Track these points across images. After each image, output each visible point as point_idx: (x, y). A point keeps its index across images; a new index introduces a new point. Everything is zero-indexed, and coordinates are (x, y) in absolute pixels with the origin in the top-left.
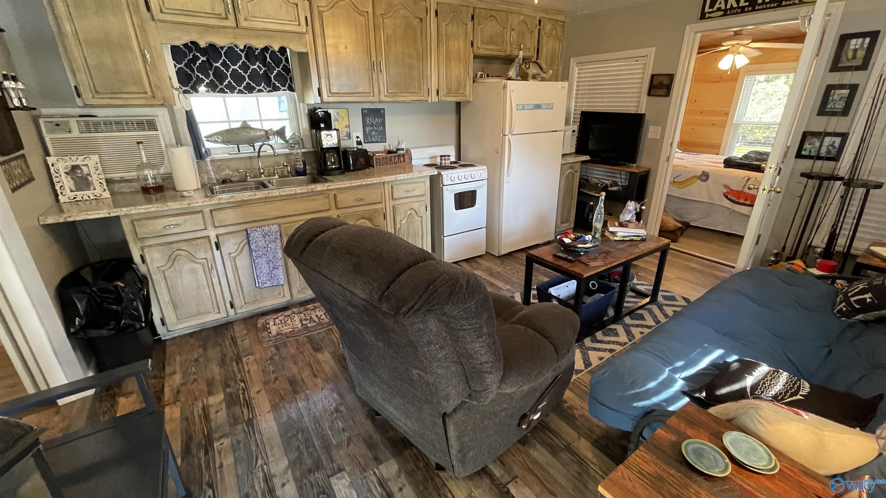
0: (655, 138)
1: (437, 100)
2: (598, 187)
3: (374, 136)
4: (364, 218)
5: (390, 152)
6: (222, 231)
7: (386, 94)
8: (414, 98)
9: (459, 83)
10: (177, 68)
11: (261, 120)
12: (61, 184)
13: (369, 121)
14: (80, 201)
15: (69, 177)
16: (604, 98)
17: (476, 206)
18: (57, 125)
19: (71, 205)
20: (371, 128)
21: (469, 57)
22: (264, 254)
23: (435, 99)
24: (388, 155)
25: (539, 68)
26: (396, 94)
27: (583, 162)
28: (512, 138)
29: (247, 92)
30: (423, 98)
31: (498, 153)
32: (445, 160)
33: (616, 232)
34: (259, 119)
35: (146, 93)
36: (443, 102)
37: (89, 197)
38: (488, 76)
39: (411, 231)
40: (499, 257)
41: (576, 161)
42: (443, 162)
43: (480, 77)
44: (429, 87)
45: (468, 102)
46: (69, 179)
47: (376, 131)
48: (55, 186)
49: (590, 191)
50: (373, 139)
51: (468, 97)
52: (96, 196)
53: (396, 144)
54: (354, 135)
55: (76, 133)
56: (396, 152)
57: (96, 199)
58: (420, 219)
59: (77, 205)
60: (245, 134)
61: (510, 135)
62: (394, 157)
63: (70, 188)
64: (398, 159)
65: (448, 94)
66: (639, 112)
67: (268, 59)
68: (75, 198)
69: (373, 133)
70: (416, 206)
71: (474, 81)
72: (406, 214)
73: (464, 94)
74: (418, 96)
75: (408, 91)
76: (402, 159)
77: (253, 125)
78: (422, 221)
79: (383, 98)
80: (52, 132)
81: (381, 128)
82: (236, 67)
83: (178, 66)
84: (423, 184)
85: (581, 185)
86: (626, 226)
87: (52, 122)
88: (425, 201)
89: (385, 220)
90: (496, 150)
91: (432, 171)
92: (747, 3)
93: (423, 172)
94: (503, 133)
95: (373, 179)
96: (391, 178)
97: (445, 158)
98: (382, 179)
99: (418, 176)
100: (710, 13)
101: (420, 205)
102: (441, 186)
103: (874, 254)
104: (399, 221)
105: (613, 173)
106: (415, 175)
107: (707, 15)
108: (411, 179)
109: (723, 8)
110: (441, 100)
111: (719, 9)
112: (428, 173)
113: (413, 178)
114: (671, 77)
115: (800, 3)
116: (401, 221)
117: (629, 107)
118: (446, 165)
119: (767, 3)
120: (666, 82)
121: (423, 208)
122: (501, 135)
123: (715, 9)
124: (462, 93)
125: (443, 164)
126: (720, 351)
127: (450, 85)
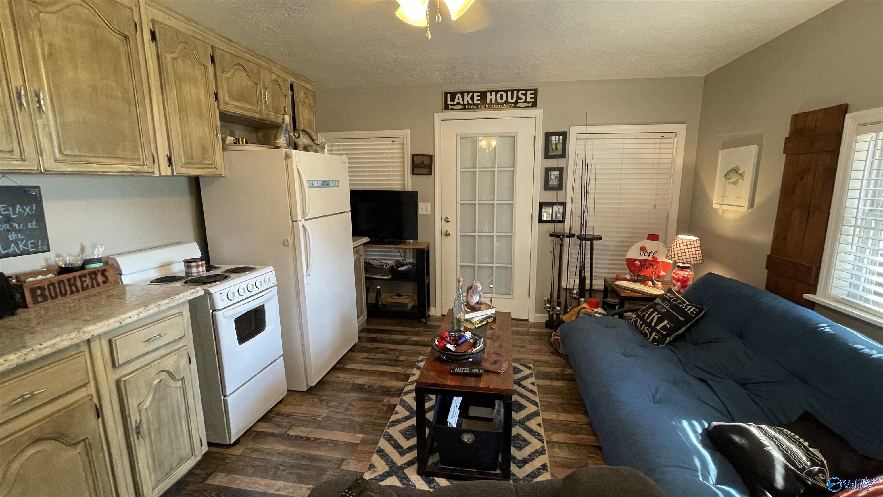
0: (427, 213)
1: (169, 173)
2: (383, 268)
3: (16, 242)
5: (63, 270)
7: (58, 156)
8: (126, 168)
9: (204, 148)
16: (364, 176)
17: (267, 328)
20: (5, 227)
21: (214, 112)
23: (166, 171)
24: (64, 277)
25: (309, 139)
26: (83, 159)
27: (364, 244)
28: (307, 224)
30: (143, 168)
31: (288, 246)
32: (197, 266)
33: (472, 318)
36: (182, 175)
38: (247, 142)
39: (164, 413)
40: (311, 390)
41: (360, 244)
42: (194, 270)
43: (235, 143)
44: (153, 151)
45: (221, 176)
47: (19, 231)
49: (376, 274)
50: (14, 248)
51: (219, 169)
53: (78, 250)
56: (81, 268)
58: (180, 383)
61: (303, 221)
62: (80, 277)
64: (92, 279)
65: (187, 164)
66: (406, 190)
69: (12, 237)
70: (169, 363)
71: (224, 148)
72: (151, 384)
73: (214, 166)
74: (133, 164)
75: (111, 155)
76: (100, 279)
78: (182, 386)
79: (47, 166)
81: (32, 225)
84: (178, 320)
85: (366, 270)
86: (480, 309)
88: (185, 348)
89: (100, 419)
90: (284, 243)
91: (192, 291)
92: (479, 102)
93: (177, 297)
94: (294, 220)
95: (58, 339)
96: (109, 325)
97: (197, 263)
98: (84, 332)
99: (168, 305)
100: (452, 105)
101: (178, 359)
102: (211, 311)
103: (619, 287)
104: (135, 407)
105: (390, 252)
106: (161, 305)
107: (450, 107)
108: (155, 314)
109: (462, 103)
110: (177, 174)
111: (459, 103)
112: (187, 296)
113: (159, 312)
114: (431, 157)
115: (515, 107)
116: (140, 406)
117: (393, 185)
118: (200, 275)
119: (494, 104)
120: (426, 162)
121: (184, 360)
122: (290, 222)
123: (455, 103)
124: (211, 164)
125: (193, 274)
126: (685, 424)
127: (191, 151)
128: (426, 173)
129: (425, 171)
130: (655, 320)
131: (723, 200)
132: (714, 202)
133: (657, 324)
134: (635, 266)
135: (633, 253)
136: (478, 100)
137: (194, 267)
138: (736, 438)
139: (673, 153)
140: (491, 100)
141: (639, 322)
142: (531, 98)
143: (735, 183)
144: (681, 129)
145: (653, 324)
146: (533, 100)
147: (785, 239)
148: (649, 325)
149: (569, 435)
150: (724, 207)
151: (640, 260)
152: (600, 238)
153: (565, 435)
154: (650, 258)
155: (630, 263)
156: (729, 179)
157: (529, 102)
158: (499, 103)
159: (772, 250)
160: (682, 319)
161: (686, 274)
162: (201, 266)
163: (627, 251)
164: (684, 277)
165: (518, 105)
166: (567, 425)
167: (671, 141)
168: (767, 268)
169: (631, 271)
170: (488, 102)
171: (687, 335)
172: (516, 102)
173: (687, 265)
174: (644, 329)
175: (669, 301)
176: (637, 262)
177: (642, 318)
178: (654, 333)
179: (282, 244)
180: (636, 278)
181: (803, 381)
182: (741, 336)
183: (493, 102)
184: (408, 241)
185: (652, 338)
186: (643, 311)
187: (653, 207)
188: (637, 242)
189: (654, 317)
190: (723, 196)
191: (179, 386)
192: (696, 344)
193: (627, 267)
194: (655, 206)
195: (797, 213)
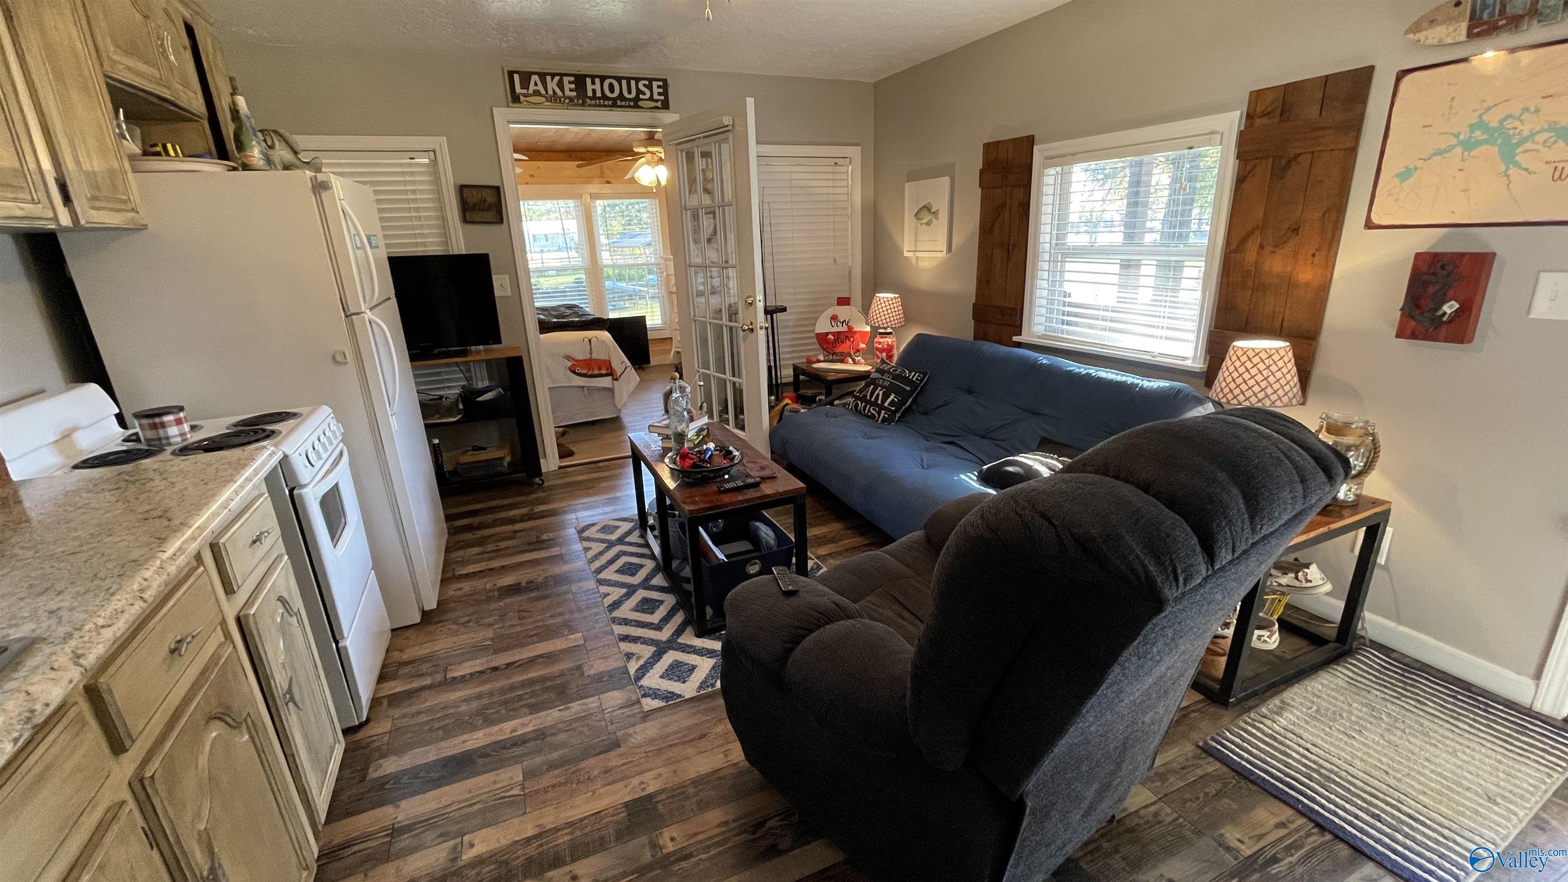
2: (442, 403)
25: (289, 149)
31: (345, 363)
42: (173, 431)
49: (430, 416)
61: (368, 312)
90: (334, 358)
92: (575, 94)
97: (177, 416)
100: (526, 96)
102: (287, 492)
103: (818, 369)
105: (440, 374)
107: (522, 98)
109: (543, 92)
111: (537, 93)
114: (497, 190)
115: (636, 106)
117: (424, 245)
118: (186, 439)
119: (599, 98)
120: (490, 199)
123: (531, 91)
124: (126, 202)
125: (172, 440)
126: (962, 476)
128: (493, 220)
129: (488, 216)
130: (880, 397)
131: (916, 245)
132: (906, 248)
133: (884, 401)
134: (827, 341)
135: (823, 326)
136: (571, 90)
137: (170, 424)
138: (1011, 469)
139: (847, 186)
140: (594, 91)
141: (861, 405)
142: (659, 94)
143: (928, 224)
144: (855, 152)
145: (879, 402)
146: (662, 98)
147: (988, 282)
148: (875, 404)
149: (834, 545)
150: (918, 254)
151: (833, 334)
152: (784, 310)
153: (830, 546)
154: (845, 328)
155: (822, 339)
156: (921, 219)
157: (657, 101)
158: (609, 99)
159: (977, 295)
160: (908, 388)
161: (889, 340)
162: (183, 420)
163: (814, 325)
164: (888, 345)
165: (640, 103)
166: (825, 537)
167: (844, 169)
168: (974, 318)
169: (824, 350)
170: (590, 94)
171: (914, 407)
172: (637, 99)
173: (889, 330)
174: (869, 411)
175: (889, 372)
176: (830, 336)
177: (864, 399)
178: (883, 412)
179: (330, 360)
180: (831, 357)
181: (1034, 413)
182: (970, 392)
183: (599, 94)
184: (473, 348)
185: (881, 417)
186: (861, 391)
187: (832, 261)
188: (823, 311)
189: (878, 394)
190: (916, 241)
192: (925, 413)
193: (818, 346)
194: (835, 260)
195: (998, 252)
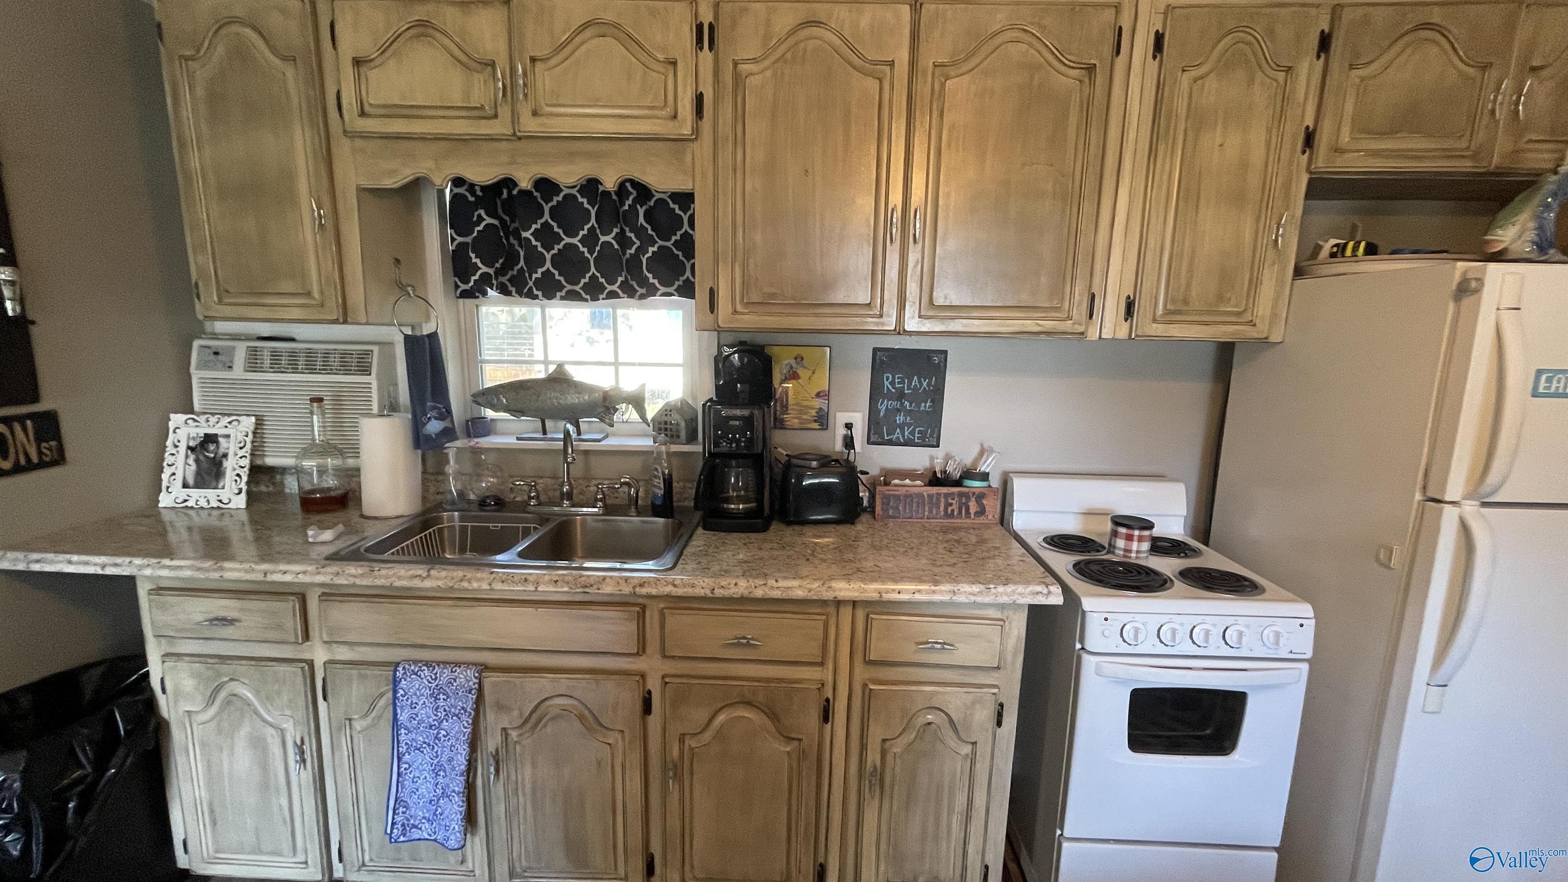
1: (1123, 335)
3: (902, 427)
4: (749, 704)
5: (937, 480)
6: (344, 653)
7: (926, 310)
8: (1033, 325)
9: (1226, 277)
10: (456, 243)
11: (616, 364)
12: (173, 469)
13: (892, 383)
14: (192, 508)
15: (192, 457)
17: (1236, 756)
18: (216, 353)
19: (176, 513)
20: (896, 404)
21: (1287, 187)
22: (429, 745)
23: (1115, 328)
24: (928, 490)
26: (963, 311)
29: (588, 297)
30: (1068, 326)
32: (1129, 538)
34: (613, 360)
35: (308, 294)
36: (1150, 339)
37: (208, 501)
38: (1371, 250)
39: (923, 783)
42: (1121, 543)
43: (1333, 255)
44: (1096, 290)
45: (1264, 343)
46: (191, 461)
47: (909, 413)
48: (162, 472)
50: (898, 434)
52: (220, 501)
54: (840, 418)
55: (238, 371)
56: (958, 483)
57: (219, 508)
58: (967, 749)
59: (186, 514)
60: (553, 398)
61: (1470, 508)
62: (946, 496)
63: (184, 478)
64: (962, 504)
65: (1172, 315)
67: (641, 220)
68: (186, 501)
69: (900, 419)
70: (954, 702)
71: (1299, 272)
73: (1248, 317)
74: (1046, 319)
76: (975, 508)
77: (578, 374)
78: (973, 759)
79: (912, 324)
80: (203, 365)
81: (926, 406)
82: (575, 241)
83: (459, 239)
84: (994, 632)
87: (209, 347)
88: (995, 691)
89: (829, 726)
91: (1039, 588)
93: (1001, 589)
94: (1431, 493)
95: (795, 583)
96: (865, 591)
97: (1130, 532)
98: (830, 587)
99: (973, 598)
101: (974, 703)
104: (878, 740)
106: (961, 593)
108: (942, 604)
110: (1137, 336)
112: (1020, 594)
113: (951, 604)
116: (888, 744)
121: (985, 712)
122: (1418, 496)
124: (1239, 314)
127: (1189, 285)
191: (963, 753)
